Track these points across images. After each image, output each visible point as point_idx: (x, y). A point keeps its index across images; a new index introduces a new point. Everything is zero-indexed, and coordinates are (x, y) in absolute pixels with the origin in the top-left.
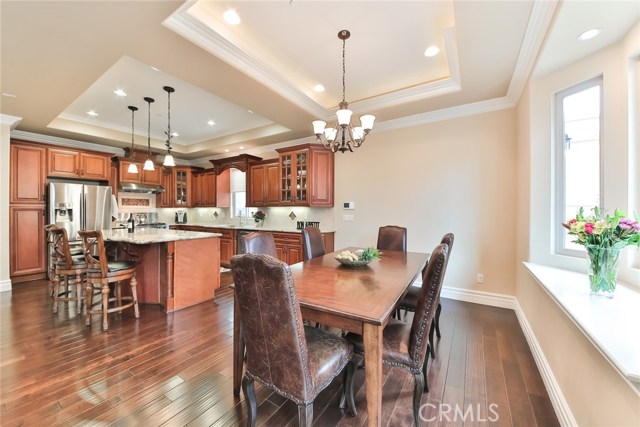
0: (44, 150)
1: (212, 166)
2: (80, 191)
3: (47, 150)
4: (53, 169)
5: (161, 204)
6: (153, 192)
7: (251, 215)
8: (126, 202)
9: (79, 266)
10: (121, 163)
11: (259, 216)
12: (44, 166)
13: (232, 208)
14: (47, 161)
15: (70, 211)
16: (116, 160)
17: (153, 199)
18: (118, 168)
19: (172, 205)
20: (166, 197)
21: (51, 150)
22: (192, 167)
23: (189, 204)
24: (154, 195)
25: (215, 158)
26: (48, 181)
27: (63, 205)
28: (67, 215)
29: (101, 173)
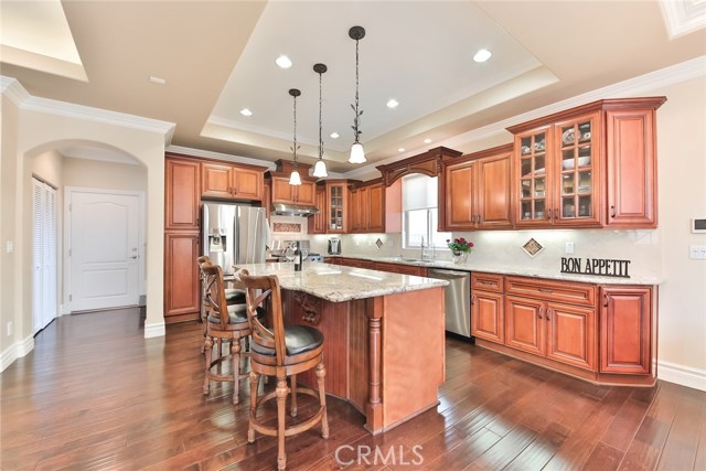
0: (198, 165)
1: (379, 175)
2: (233, 214)
3: (201, 165)
4: (207, 188)
5: (312, 230)
6: (305, 215)
7: (446, 245)
8: (277, 227)
9: (237, 327)
10: (274, 178)
11: (461, 247)
12: (198, 185)
13: (404, 233)
14: (202, 180)
15: (224, 238)
16: (268, 175)
17: (304, 222)
18: (270, 184)
19: (325, 231)
20: (318, 221)
21: (205, 165)
22: (349, 181)
23: (345, 230)
24: (306, 218)
25: (385, 162)
26: (202, 203)
27: (216, 231)
28: (221, 244)
29: (254, 191)
